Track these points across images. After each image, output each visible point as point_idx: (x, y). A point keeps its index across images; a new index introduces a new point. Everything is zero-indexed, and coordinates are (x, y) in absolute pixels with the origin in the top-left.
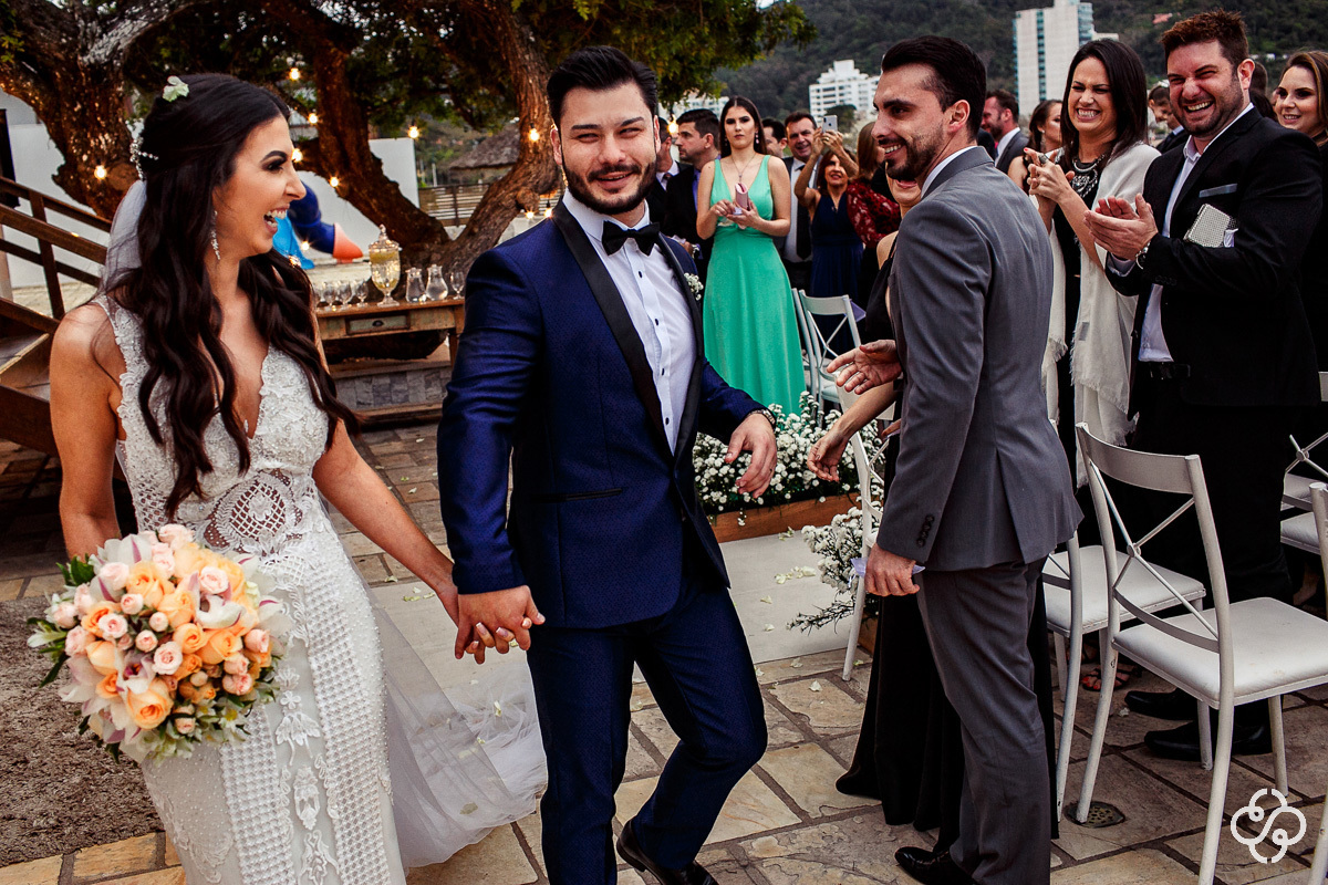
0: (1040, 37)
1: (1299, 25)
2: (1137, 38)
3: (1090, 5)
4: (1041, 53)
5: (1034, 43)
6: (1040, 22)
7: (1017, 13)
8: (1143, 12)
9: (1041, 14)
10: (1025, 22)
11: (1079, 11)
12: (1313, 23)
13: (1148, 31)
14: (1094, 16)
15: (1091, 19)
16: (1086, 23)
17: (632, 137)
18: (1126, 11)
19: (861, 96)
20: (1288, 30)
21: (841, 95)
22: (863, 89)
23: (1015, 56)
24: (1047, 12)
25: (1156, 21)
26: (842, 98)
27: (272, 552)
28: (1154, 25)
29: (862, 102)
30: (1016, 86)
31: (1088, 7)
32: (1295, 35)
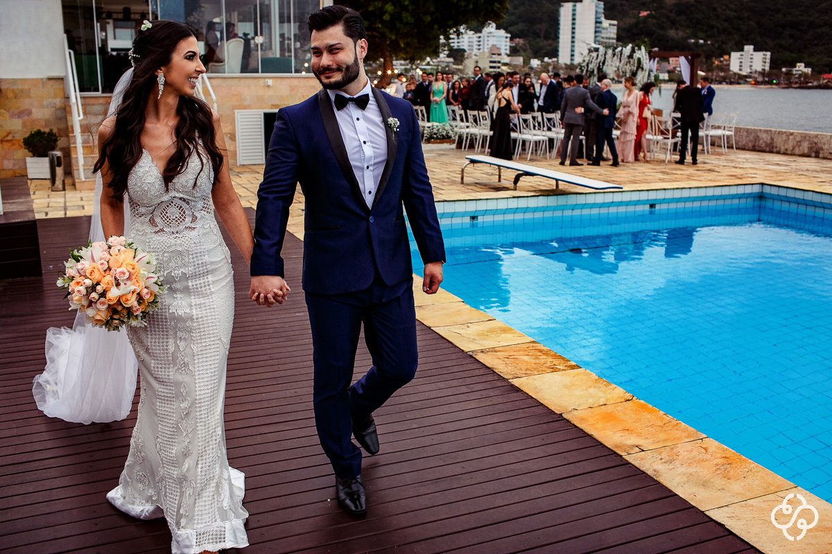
0: (574, 19)
1: (719, 25)
2: (629, 23)
3: (602, 3)
4: (573, 28)
5: (570, 22)
6: (574, 10)
7: (562, 4)
8: (634, 9)
9: (575, 6)
10: (566, 10)
11: (596, 6)
12: (726, 25)
13: (636, 20)
14: (604, 9)
15: (602, 11)
16: (600, 13)
17: (336, 53)
18: (625, 8)
19: (470, 44)
20: (712, 27)
21: (458, 42)
22: (471, 40)
23: (559, 29)
24: (578, 5)
25: (641, 15)
26: (459, 44)
27: (177, 232)
28: (639, 17)
29: (470, 48)
30: (558, 46)
31: (601, 4)
32: (715, 30)
